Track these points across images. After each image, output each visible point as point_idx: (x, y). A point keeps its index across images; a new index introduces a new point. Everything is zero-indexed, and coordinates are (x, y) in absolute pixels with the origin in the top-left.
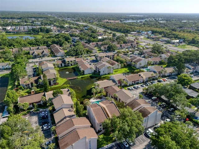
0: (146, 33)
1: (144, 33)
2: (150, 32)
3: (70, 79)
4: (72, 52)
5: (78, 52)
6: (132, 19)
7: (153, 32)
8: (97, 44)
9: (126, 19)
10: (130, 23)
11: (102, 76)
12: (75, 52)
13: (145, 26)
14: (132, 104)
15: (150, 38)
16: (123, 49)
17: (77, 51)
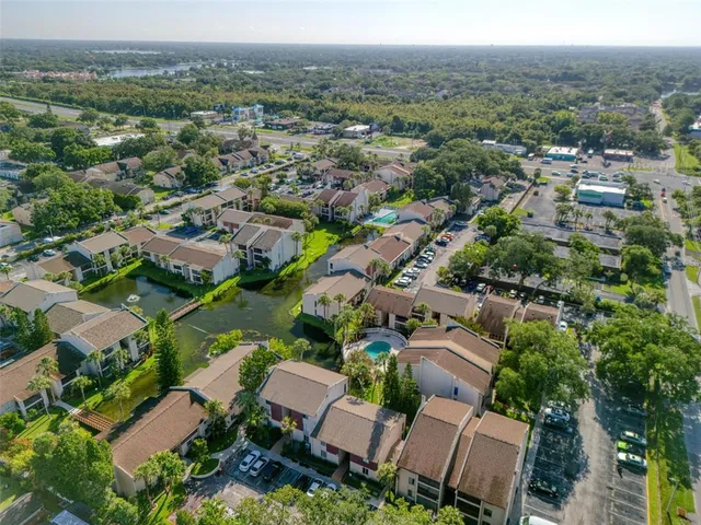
0: (247, 110)
1: (243, 112)
2: (258, 106)
3: (179, 314)
4: (61, 215)
5: (84, 209)
6: (133, 62)
7: (269, 108)
8: (122, 167)
9: (110, 64)
10: (146, 78)
11: (282, 273)
12: (75, 212)
13: (214, 89)
14: (491, 312)
15: (274, 127)
16: (233, 172)
17: (78, 207)
